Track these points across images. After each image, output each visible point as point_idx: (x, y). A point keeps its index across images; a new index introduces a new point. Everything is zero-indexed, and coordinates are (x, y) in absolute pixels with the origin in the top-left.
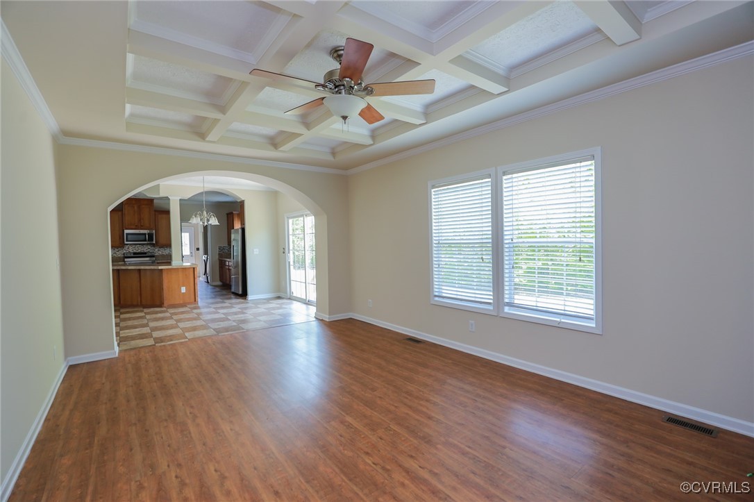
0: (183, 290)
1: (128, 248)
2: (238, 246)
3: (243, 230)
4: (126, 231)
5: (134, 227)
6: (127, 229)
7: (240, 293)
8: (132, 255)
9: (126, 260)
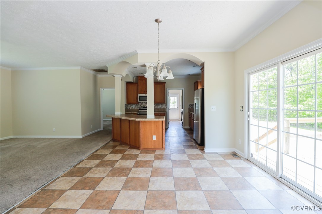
0: (154, 138)
1: (141, 104)
2: (198, 104)
3: (203, 90)
4: (140, 95)
5: (143, 92)
6: (140, 93)
7: (199, 142)
8: (143, 108)
9: (140, 111)
